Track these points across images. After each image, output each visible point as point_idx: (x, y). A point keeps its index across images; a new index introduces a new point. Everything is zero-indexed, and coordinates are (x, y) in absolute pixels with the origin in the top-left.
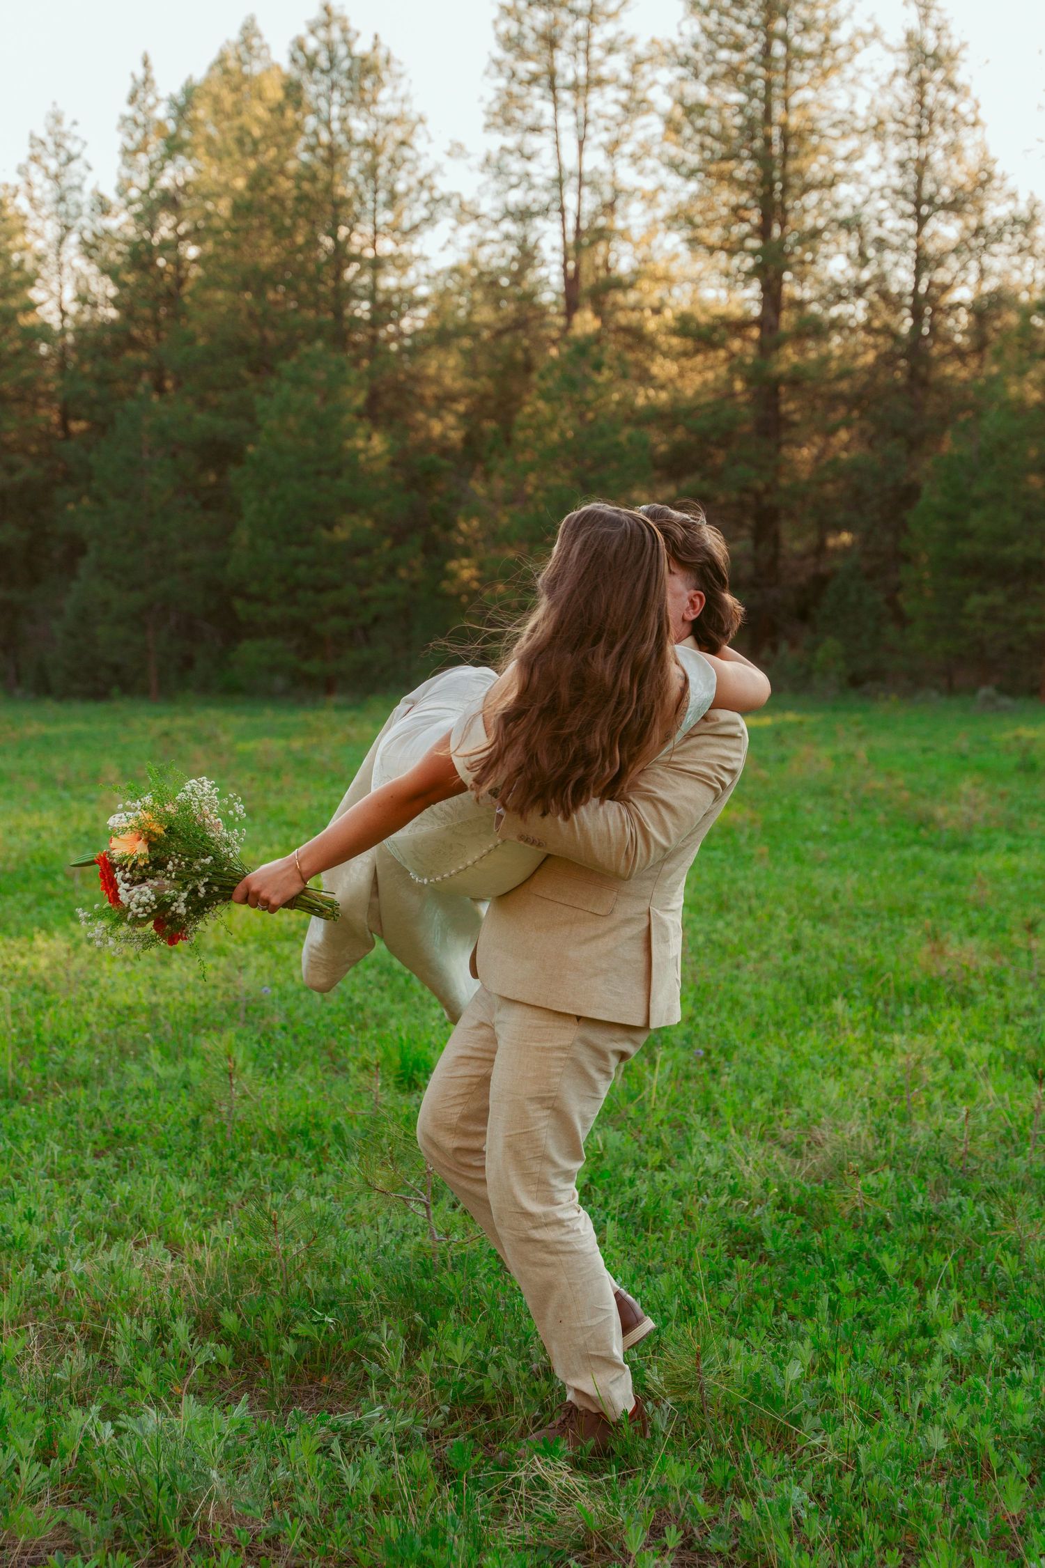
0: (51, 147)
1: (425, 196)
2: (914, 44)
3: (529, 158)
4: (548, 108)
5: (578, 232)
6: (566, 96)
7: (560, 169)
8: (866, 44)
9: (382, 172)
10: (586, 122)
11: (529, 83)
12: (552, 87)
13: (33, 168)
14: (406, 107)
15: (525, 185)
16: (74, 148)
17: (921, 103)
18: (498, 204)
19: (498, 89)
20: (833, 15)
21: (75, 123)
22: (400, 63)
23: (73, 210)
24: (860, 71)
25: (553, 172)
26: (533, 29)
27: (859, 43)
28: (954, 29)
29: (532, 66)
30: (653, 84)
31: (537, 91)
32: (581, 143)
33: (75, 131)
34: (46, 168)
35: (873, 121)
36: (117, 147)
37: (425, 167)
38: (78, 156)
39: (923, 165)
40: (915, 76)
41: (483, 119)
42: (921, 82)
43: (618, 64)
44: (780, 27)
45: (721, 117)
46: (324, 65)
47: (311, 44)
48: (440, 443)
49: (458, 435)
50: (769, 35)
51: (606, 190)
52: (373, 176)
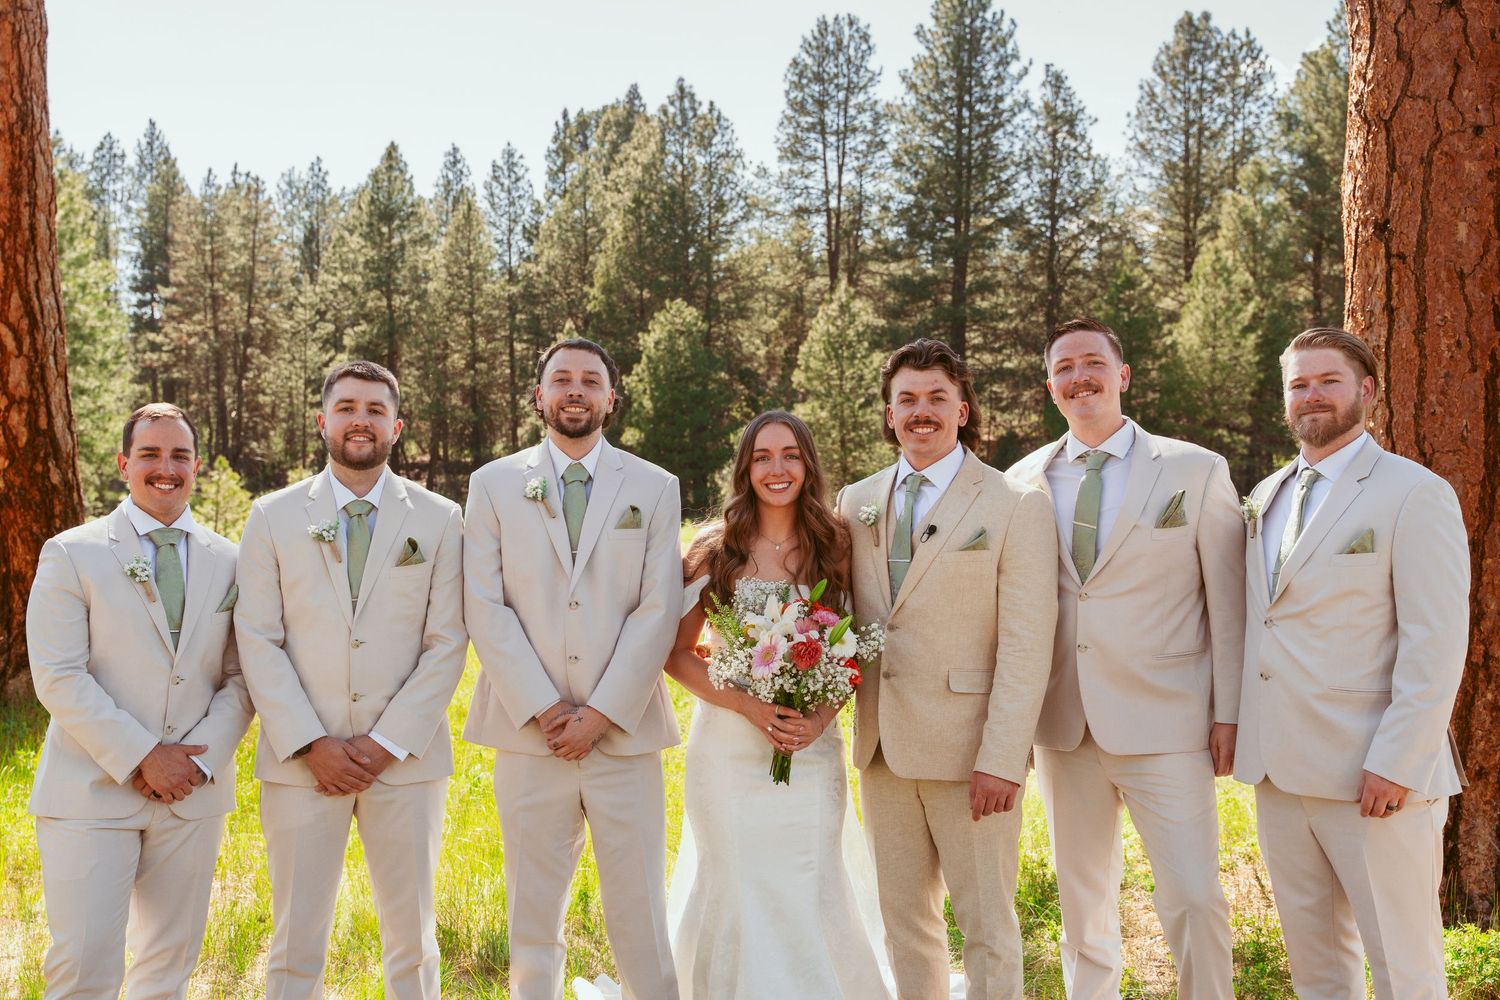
0: (506, 173)
1: (742, 203)
2: (1049, 109)
3: (806, 177)
4: (820, 147)
5: (838, 222)
6: (832, 139)
7: (827, 182)
8: (1020, 111)
9: (714, 188)
10: (844, 153)
11: (808, 130)
12: (823, 133)
13: (495, 184)
14: (730, 148)
15: (804, 196)
16: (520, 172)
17: (1055, 147)
18: (788, 206)
19: (788, 134)
20: (1000, 93)
21: (521, 157)
22: (727, 120)
23: (519, 212)
24: (1017, 127)
25: (822, 186)
26: (812, 97)
27: (1016, 110)
28: (1075, 102)
29: (810, 120)
30: (886, 132)
31: (813, 135)
32: (840, 168)
33: (521, 161)
34: (502, 185)
35: (1024, 158)
36: (545, 169)
37: (742, 184)
38: (523, 177)
39: (1054, 184)
40: (1050, 129)
41: (778, 153)
42: (1055, 132)
43: (866, 119)
44: (967, 98)
45: (929, 156)
46: (679, 123)
47: (671, 110)
48: (751, 358)
49: (762, 353)
50: (961, 104)
51: (856, 197)
52: (709, 191)
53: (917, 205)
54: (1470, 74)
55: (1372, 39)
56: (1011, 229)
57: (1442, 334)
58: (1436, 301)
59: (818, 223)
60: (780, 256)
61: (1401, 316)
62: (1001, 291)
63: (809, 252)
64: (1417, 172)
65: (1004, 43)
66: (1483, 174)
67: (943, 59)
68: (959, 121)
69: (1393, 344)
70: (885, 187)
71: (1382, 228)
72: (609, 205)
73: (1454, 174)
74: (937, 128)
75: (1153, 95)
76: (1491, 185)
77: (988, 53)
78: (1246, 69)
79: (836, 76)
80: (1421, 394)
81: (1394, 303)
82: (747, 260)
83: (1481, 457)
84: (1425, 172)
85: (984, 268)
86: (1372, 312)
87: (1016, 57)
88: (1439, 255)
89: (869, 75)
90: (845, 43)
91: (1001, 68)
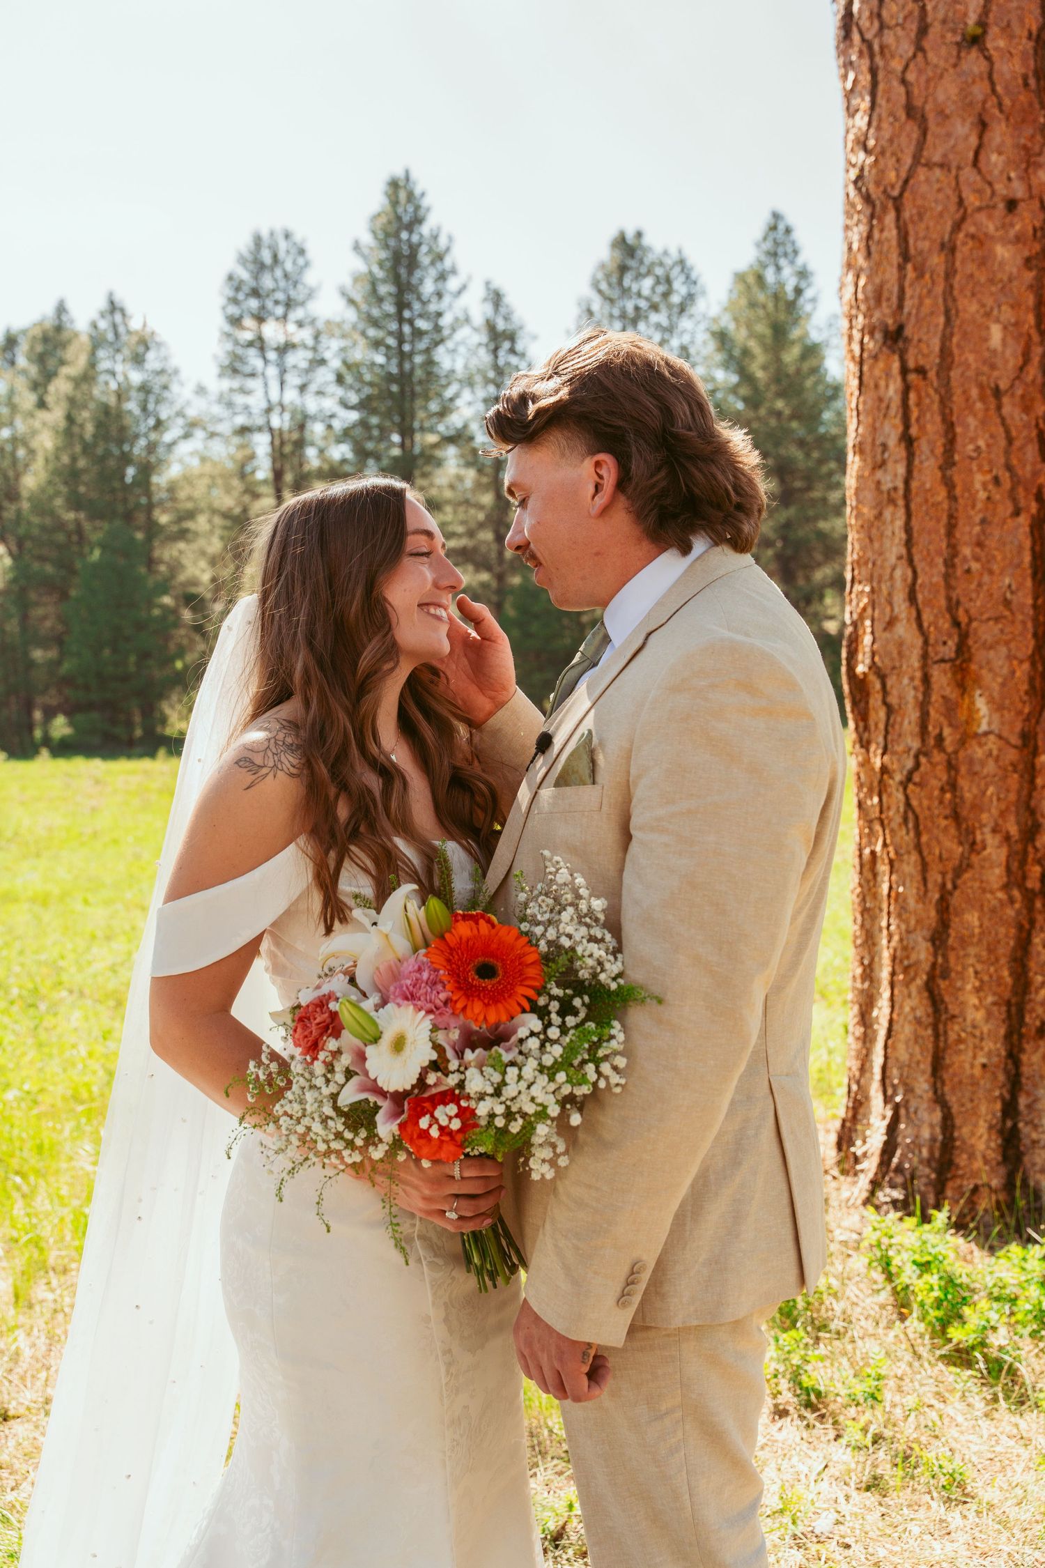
1: (180, 421)
2: (491, 327)
3: (248, 395)
4: (257, 363)
5: (282, 442)
6: (272, 355)
7: (269, 401)
8: (460, 327)
9: (151, 406)
10: (285, 371)
11: (247, 346)
12: (262, 349)
14: (165, 365)
15: (245, 414)
17: (496, 363)
18: (229, 425)
19: (227, 351)
20: (439, 309)
22: (161, 338)
24: (458, 344)
25: (264, 405)
26: (249, 311)
27: (457, 325)
28: (516, 317)
30: (328, 348)
31: (252, 352)
32: (282, 384)
35: (467, 375)
37: (180, 402)
40: (492, 346)
41: (214, 370)
42: (495, 352)
43: (305, 335)
44: (407, 314)
45: (372, 371)
46: (110, 336)
47: (103, 324)
48: (194, 582)
49: (206, 577)
50: (401, 320)
51: (299, 417)
52: (144, 409)
53: (363, 423)
54: (999, 133)
55: (873, 94)
56: (458, 446)
57: (975, 468)
58: (966, 426)
59: (262, 444)
60: (222, 476)
61: (923, 447)
62: (448, 509)
63: (253, 472)
64: (936, 261)
65: (440, 257)
66: (1019, 261)
67: (380, 274)
68: (401, 339)
69: (914, 485)
70: (330, 404)
71: (894, 337)
72: (37, 424)
73: (983, 263)
74: (377, 344)
75: (590, 313)
76: (1029, 276)
77: (426, 269)
78: (680, 288)
79: (273, 290)
80: (953, 549)
81: (914, 431)
82: (188, 479)
83: (1030, 625)
84: (947, 262)
85: (432, 485)
86: (884, 446)
87: (454, 271)
88: (968, 366)
89: (306, 291)
90: (282, 255)
91: (440, 285)
